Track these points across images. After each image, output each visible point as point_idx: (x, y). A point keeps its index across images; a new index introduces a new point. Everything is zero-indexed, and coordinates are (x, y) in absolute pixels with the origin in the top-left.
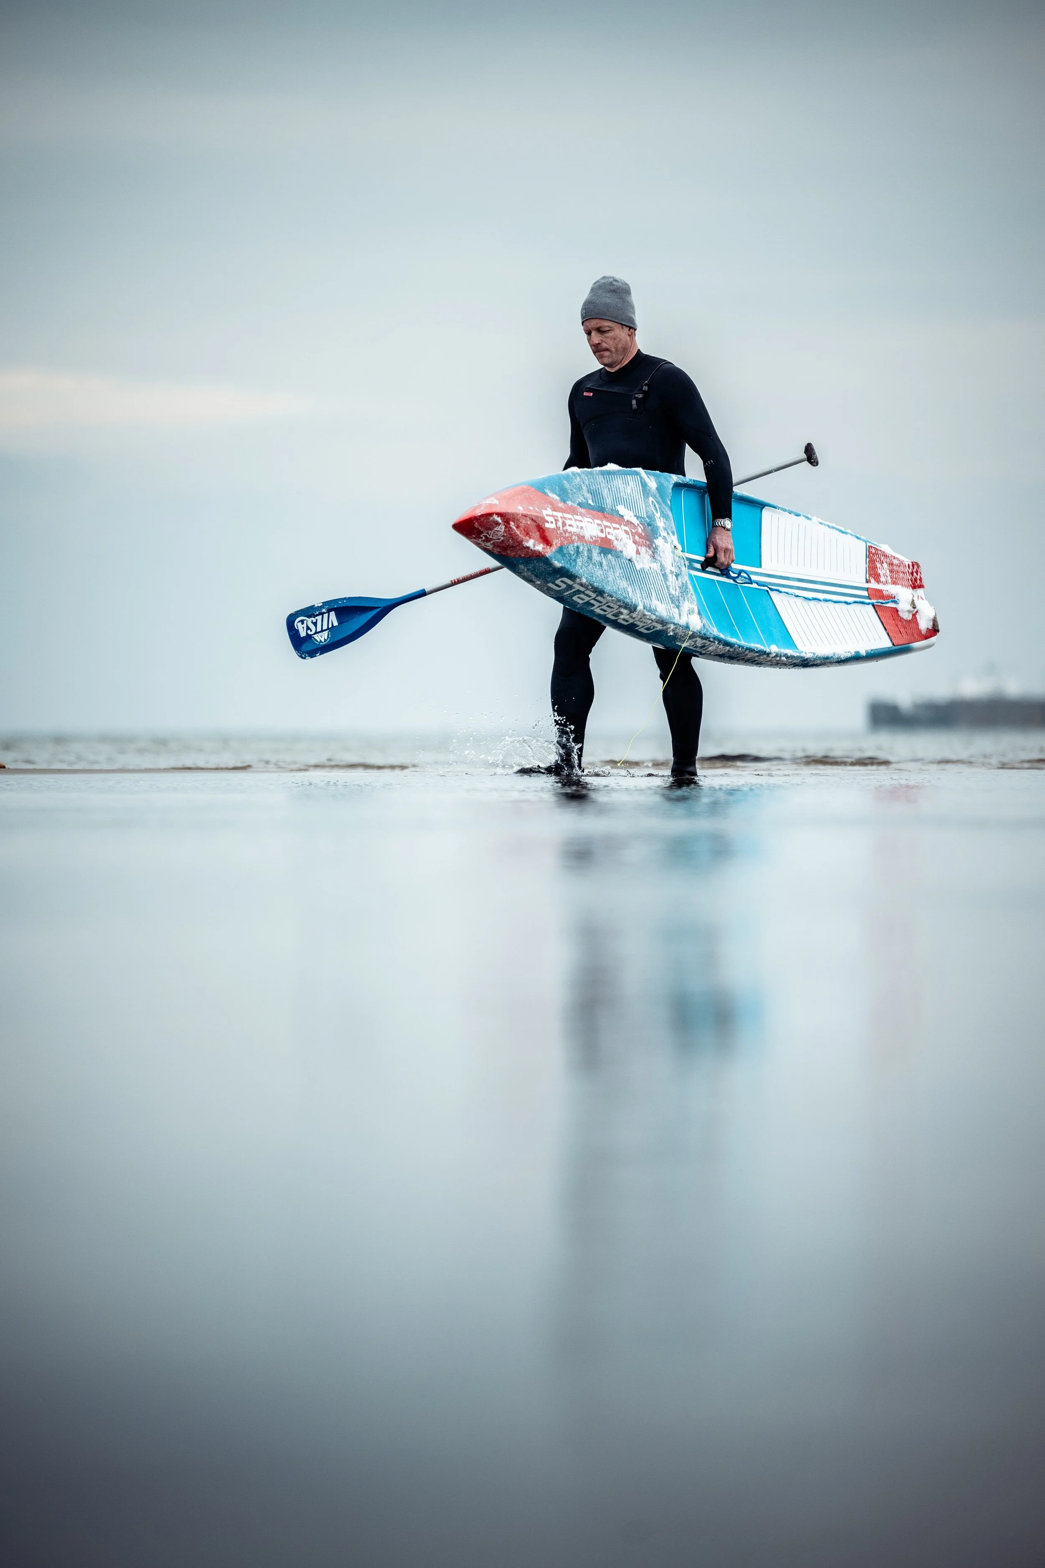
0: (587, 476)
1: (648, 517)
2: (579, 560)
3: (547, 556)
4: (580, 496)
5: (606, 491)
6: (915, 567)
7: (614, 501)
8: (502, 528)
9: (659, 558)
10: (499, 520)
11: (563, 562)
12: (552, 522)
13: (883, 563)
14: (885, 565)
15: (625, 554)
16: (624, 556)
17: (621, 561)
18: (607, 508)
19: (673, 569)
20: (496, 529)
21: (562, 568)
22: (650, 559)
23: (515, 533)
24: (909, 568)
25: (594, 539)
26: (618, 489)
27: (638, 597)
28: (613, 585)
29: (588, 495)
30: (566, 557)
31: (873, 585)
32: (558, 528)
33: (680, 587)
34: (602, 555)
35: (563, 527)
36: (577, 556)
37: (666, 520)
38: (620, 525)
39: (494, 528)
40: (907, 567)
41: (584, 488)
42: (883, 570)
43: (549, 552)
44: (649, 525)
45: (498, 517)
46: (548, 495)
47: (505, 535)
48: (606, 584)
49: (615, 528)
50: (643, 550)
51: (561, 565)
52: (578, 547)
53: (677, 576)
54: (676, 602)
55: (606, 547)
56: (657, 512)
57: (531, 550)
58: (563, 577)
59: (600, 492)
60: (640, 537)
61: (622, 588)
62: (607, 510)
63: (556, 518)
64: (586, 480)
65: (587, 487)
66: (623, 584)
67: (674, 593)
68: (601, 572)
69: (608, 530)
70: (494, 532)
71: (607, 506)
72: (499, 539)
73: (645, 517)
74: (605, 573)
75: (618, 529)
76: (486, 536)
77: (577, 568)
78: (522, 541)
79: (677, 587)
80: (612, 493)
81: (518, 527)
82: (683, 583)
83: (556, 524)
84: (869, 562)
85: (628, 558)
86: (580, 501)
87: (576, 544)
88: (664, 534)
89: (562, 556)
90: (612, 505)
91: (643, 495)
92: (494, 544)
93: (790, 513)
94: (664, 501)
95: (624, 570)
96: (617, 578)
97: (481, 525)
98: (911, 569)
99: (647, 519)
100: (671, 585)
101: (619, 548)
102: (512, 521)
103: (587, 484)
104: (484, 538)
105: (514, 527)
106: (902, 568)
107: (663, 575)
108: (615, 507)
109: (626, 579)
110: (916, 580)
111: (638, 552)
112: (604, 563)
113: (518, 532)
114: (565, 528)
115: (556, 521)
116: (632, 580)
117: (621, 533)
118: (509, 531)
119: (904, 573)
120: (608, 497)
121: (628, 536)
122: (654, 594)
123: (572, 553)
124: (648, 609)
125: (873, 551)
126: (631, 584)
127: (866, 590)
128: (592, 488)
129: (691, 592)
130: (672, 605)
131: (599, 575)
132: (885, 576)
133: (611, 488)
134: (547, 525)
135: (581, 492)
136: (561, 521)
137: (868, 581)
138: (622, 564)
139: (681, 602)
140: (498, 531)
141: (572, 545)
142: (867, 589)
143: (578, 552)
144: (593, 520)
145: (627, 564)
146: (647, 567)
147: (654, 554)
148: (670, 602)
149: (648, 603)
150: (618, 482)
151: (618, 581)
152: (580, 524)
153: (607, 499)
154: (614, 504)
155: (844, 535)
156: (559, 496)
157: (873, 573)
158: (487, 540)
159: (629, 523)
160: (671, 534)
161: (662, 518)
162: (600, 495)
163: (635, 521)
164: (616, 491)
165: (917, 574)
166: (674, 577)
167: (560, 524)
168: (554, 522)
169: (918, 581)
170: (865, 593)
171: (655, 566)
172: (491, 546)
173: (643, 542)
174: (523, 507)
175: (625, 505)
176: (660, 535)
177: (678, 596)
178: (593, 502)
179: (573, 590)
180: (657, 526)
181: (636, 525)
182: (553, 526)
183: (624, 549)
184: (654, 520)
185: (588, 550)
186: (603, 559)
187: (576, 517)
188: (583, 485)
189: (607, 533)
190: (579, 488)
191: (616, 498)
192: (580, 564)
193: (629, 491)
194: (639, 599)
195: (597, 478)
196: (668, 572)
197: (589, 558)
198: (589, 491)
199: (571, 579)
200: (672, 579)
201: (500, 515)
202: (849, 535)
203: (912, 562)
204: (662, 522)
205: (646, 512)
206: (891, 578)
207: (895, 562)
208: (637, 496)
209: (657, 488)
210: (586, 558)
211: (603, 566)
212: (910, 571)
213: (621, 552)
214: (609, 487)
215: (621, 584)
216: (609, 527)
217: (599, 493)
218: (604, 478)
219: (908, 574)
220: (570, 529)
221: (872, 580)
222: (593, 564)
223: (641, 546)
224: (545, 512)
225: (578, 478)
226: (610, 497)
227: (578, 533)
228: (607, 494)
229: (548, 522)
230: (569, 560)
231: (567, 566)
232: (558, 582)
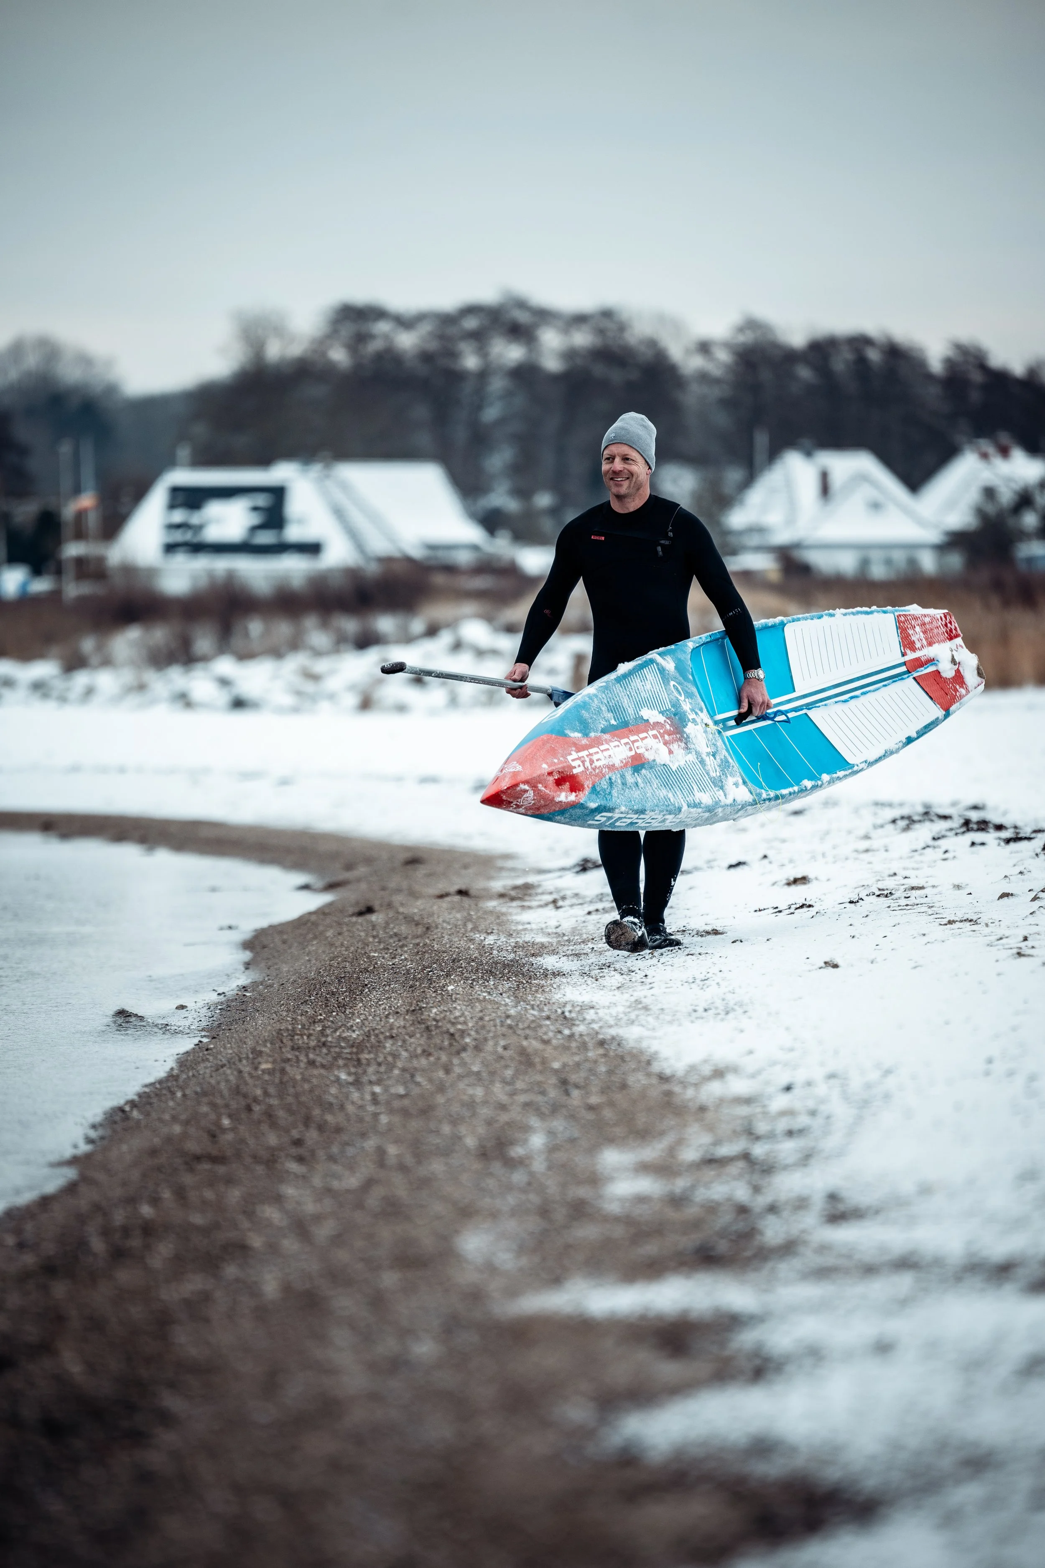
0: (604, 692)
1: (673, 706)
2: (614, 791)
3: (582, 802)
4: (601, 721)
5: (625, 701)
6: (948, 617)
7: (636, 707)
8: (531, 794)
9: (692, 746)
10: (526, 787)
11: (598, 800)
12: (579, 766)
13: (915, 627)
14: (918, 629)
15: (658, 761)
16: (658, 763)
17: (656, 771)
18: (631, 719)
19: (709, 750)
20: (525, 796)
21: (599, 806)
22: (683, 752)
23: (545, 792)
24: (942, 620)
25: (624, 761)
26: (637, 691)
27: (680, 798)
28: (653, 799)
29: (609, 715)
30: (601, 794)
31: (911, 656)
32: (586, 769)
33: (719, 766)
34: (636, 774)
35: (591, 765)
36: (611, 788)
37: (692, 699)
38: (647, 731)
39: (522, 796)
40: (940, 620)
41: (603, 709)
42: (917, 635)
43: (582, 797)
44: (675, 715)
45: (525, 785)
46: (569, 737)
47: (535, 798)
48: (646, 802)
49: (642, 739)
50: (675, 747)
51: (597, 805)
52: (610, 779)
53: (714, 755)
54: (719, 784)
55: (638, 764)
56: (681, 695)
57: (565, 802)
58: (601, 813)
59: (620, 704)
60: (669, 735)
61: (663, 797)
62: (631, 722)
63: (582, 759)
64: (603, 698)
65: (606, 706)
66: (663, 793)
67: (715, 776)
68: (639, 792)
69: (636, 744)
70: (524, 799)
71: (630, 717)
72: (530, 803)
73: (670, 708)
74: (642, 790)
75: (646, 737)
76: (516, 805)
77: (613, 800)
78: (554, 798)
79: (716, 767)
80: (633, 699)
81: (545, 787)
82: (721, 760)
83: (584, 766)
84: (901, 634)
85: (662, 763)
86: (603, 727)
87: (607, 777)
88: (692, 716)
89: (596, 795)
90: (635, 713)
91: (663, 683)
92: (525, 808)
93: (812, 619)
94: (685, 678)
95: (660, 779)
96: (656, 790)
97: (510, 796)
98: (944, 621)
99: (672, 709)
100: (711, 769)
101: (651, 758)
102: (540, 783)
103: (606, 702)
104: (514, 806)
105: (543, 789)
106: (934, 623)
107: (700, 762)
108: (638, 713)
109: (665, 786)
110: (951, 630)
111: (671, 752)
112: (640, 781)
113: (547, 791)
114: (593, 766)
115: (583, 762)
116: (671, 784)
117: (650, 742)
118: (538, 793)
119: (937, 627)
120: (629, 707)
121: (657, 740)
122: (695, 787)
123: (606, 787)
124: (692, 805)
125: (902, 619)
126: (670, 789)
127: (903, 665)
128: (611, 704)
129: (731, 765)
130: (716, 789)
131: (637, 797)
132: (920, 640)
133: (630, 693)
134: (575, 771)
135: (601, 715)
136: (587, 759)
137: (903, 655)
138: (657, 773)
139: (724, 781)
140: (527, 797)
141: (604, 779)
142: (905, 663)
143: (611, 783)
144: (620, 742)
145: (662, 771)
146: (682, 763)
147: (687, 745)
148: (713, 787)
149: (692, 799)
150: (636, 682)
151: (657, 793)
152: (606, 754)
153: (628, 708)
154: (637, 710)
155: (870, 616)
156: (580, 731)
157: (907, 643)
158: (518, 806)
159: (657, 724)
160: (699, 712)
161: (687, 700)
162: (620, 708)
163: (661, 719)
164: (636, 695)
165: (951, 624)
166: (712, 758)
167: (587, 764)
168: (581, 764)
169: (954, 632)
170: (904, 669)
171: (691, 757)
172: (524, 810)
173: (673, 738)
174: (547, 763)
175: (647, 706)
176: (689, 720)
177: (720, 776)
178: (615, 720)
179: (614, 819)
180: (684, 712)
181: (663, 723)
182: (581, 769)
183: (657, 756)
184: (680, 706)
185: (621, 776)
186: (638, 778)
187: (602, 748)
188: (601, 706)
189: (636, 749)
190: (598, 711)
191: (637, 703)
192: (616, 795)
193: (648, 686)
194: (682, 800)
195: (615, 689)
196: (704, 756)
197: (623, 784)
198: (610, 710)
199: (610, 812)
200: (709, 761)
201: (526, 782)
202: (875, 614)
203: (944, 614)
204: (688, 704)
205: (670, 702)
206: (926, 639)
207: (927, 620)
208: (658, 688)
209: (676, 668)
210: (620, 786)
211: (639, 784)
212: (943, 623)
213: (654, 760)
214: (628, 693)
215: (661, 794)
216: (637, 741)
217: (619, 706)
218: (621, 685)
219: (941, 627)
220: (597, 764)
221: (908, 651)
222: (629, 788)
223: (673, 743)
224: (570, 758)
225: (595, 700)
226: (632, 705)
227: (607, 764)
228: (628, 703)
229: (575, 767)
230: (604, 796)
231: (603, 803)
232: (596, 818)
